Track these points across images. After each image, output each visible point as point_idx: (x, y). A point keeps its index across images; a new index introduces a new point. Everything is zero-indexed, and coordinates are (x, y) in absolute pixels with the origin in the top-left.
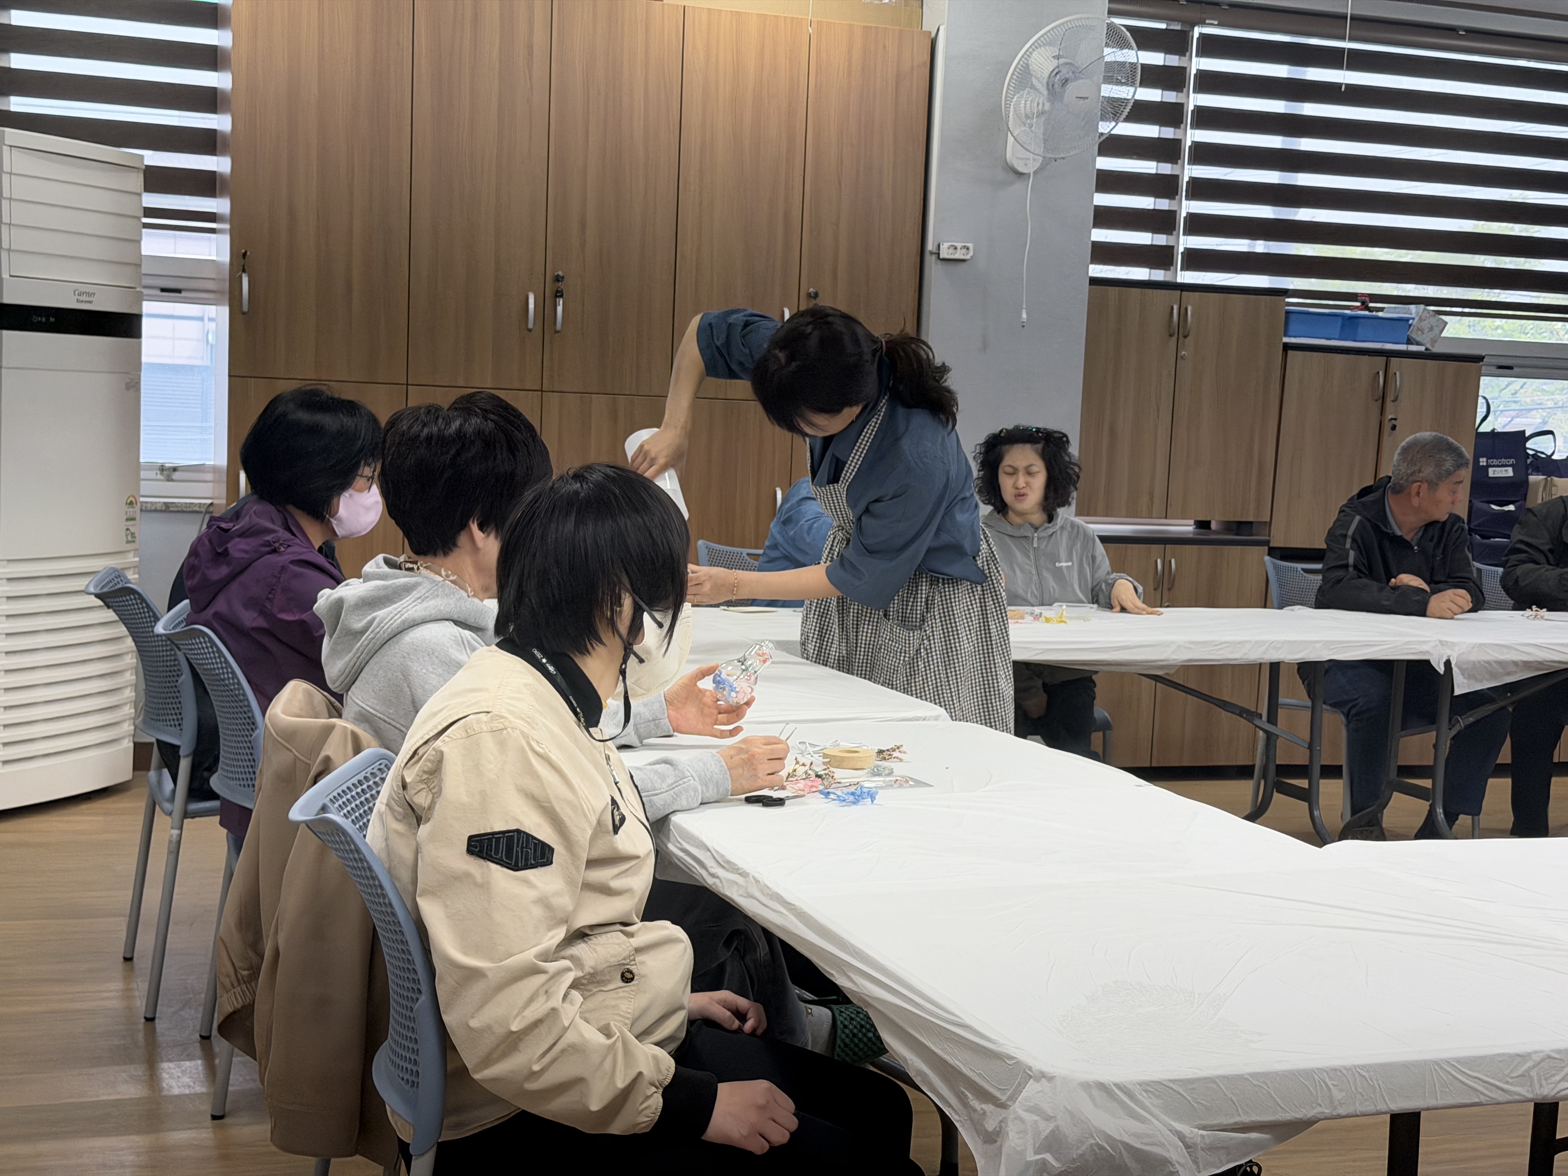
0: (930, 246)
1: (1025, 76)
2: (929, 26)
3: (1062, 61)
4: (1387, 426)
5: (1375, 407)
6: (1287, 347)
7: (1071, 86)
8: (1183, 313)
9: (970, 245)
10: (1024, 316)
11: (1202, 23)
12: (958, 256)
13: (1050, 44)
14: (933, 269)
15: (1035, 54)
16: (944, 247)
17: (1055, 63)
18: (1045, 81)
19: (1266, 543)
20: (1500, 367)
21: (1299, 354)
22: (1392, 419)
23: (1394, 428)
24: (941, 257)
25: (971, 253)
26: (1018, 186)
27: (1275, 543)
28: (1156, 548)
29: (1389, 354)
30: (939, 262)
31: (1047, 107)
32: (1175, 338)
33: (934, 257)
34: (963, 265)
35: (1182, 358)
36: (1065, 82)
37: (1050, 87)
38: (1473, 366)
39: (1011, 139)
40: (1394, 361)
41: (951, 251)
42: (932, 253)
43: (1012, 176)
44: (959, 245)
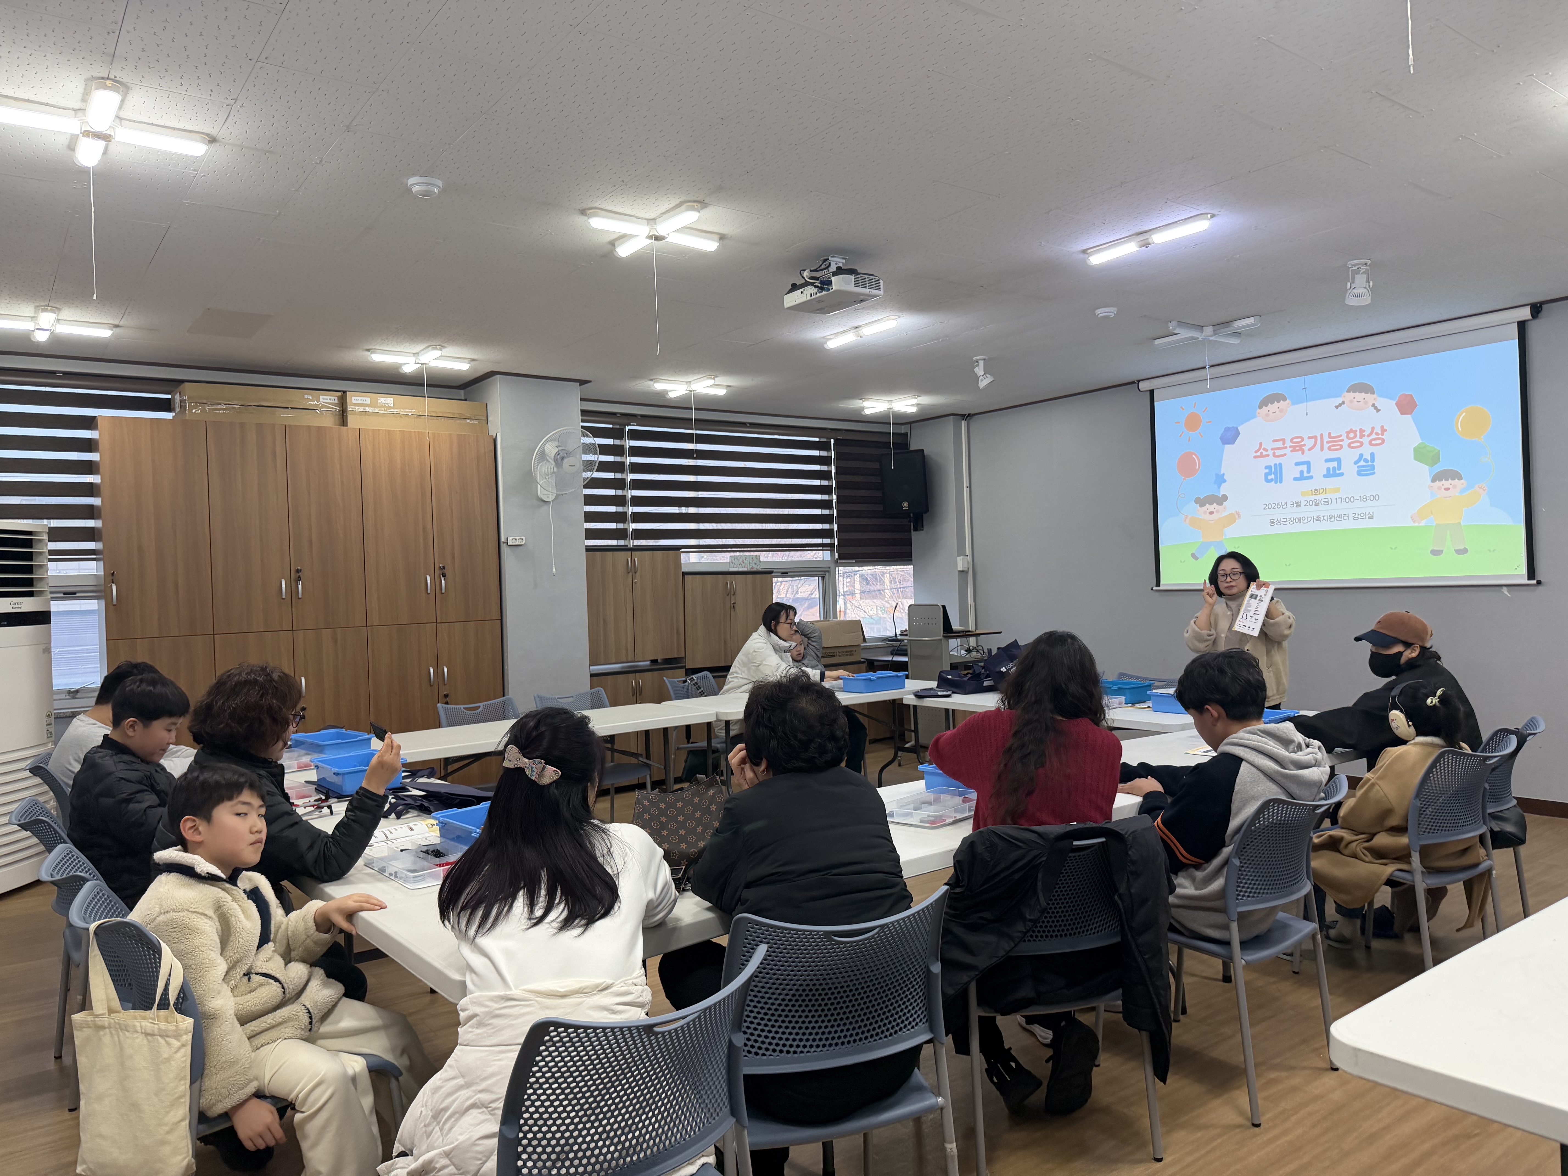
0: (503, 539)
1: (543, 456)
2: (492, 433)
3: (560, 448)
4: (731, 607)
5: (728, 598)
6: (684, 574)
7: (565, 461)
8: (633, 561)
9: (523, 538)
10: (554, 570)
11: (629, 425)
12: (517, 543)
13: (554, 440)
14: (505, 550)
15: (547, 445)
16: (510, 539)
17: (557, 450)
18: (553, 459)
20: (783, 573)
21: (690, 576)
22: (734, 603)
23: (735, 607)
24: (509, 544)
25: (524, 542)
26: (545, 507)
27: (687, 666)
28: (632, 676)
29: (731, 573)
30: (508, 547)
31: (555, 470)
32: (630, 574)
33: (505, 544)
34: (521, 547)
35: (635, 583)
36: (563, 458)
37: (556, 460)
38: (769, 575)
39: (539, 486)
40: (733, 576)
41: (514, 541)
43: (542, 503)
44: (517, 538)
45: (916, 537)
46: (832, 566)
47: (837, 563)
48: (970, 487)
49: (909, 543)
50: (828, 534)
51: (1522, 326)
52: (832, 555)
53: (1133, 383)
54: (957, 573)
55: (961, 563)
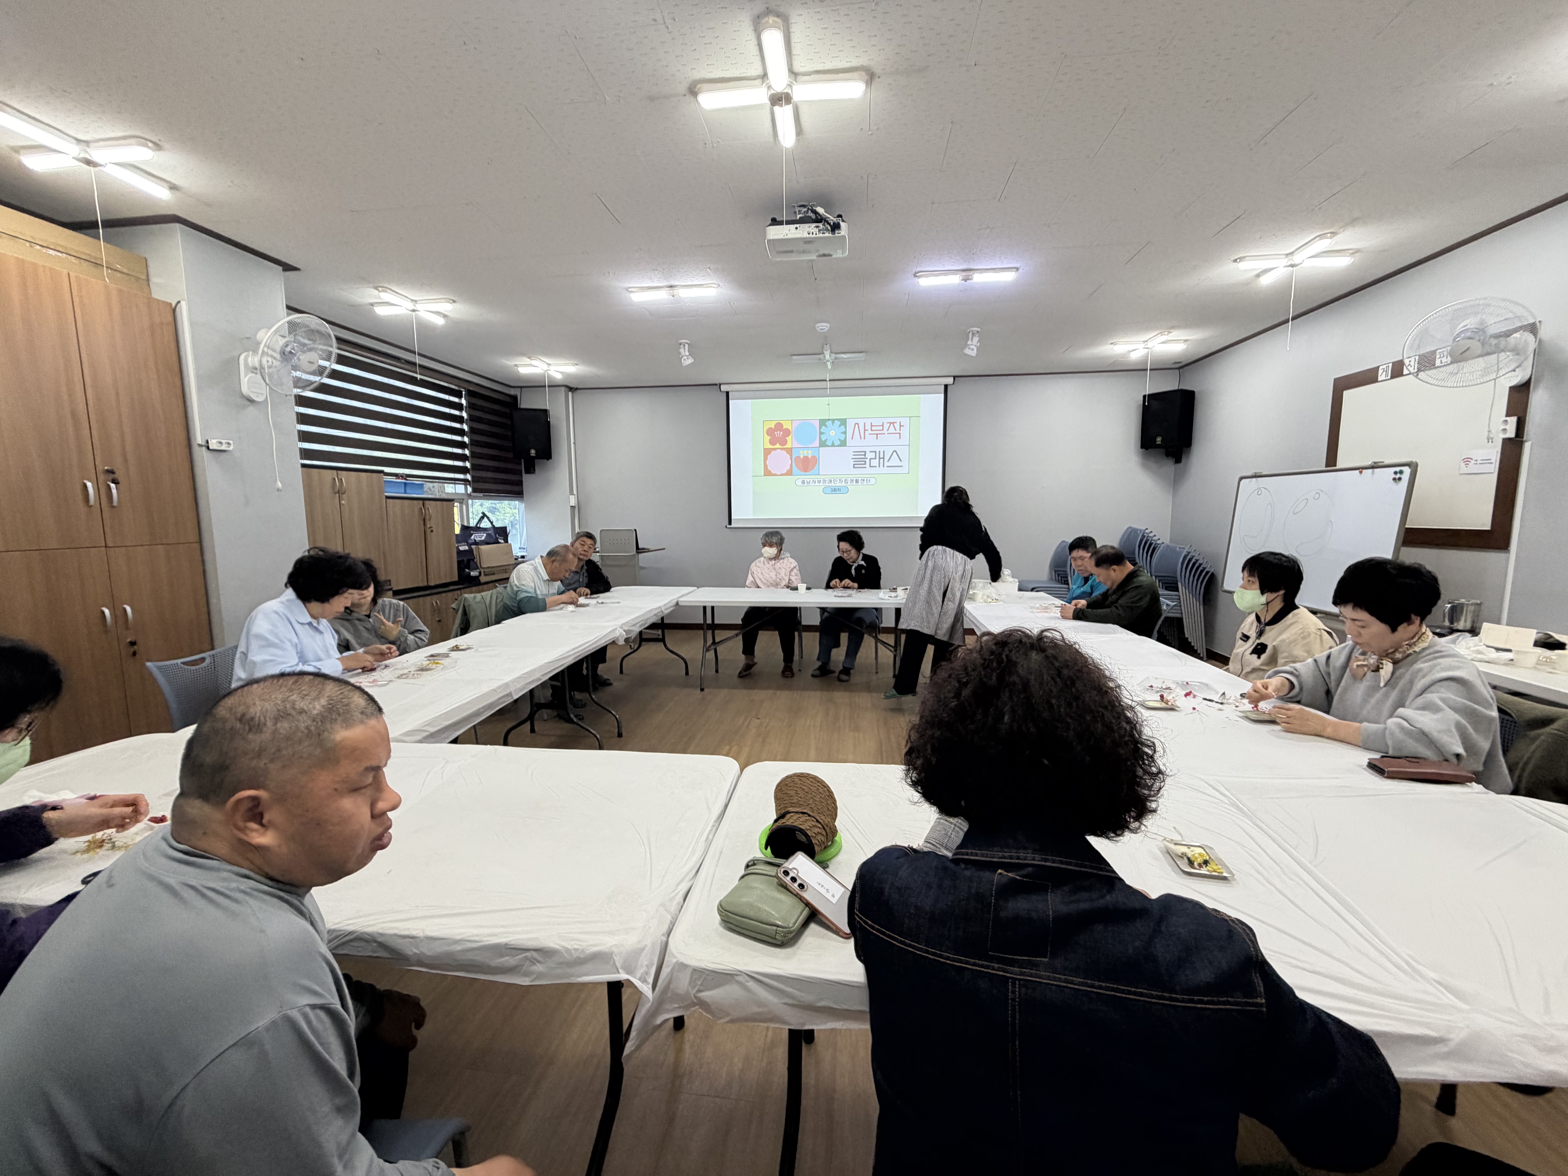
0: (199, 440)
2: (168, 299)
3: (286, 339)
4: (428, 531)
5: (422, 522)
6: (387, 497)
8: (340, 481)
9: (231, 442)
10: (279, 484)
12: (223, 448)
13: (281, 328)
14: (201, 455)
16: (209, 442)
17: (283, 340)
18: (278, 349)
19: (390, 589)
21: (391, 499)
22: (430, 527)
23: (432, 531)
24: (210, 448)
25: (238, 447)
26: (251, 409)
27: (395, 588)
29: (424, 499)
30: (208, 451)
31: (278, 364)
32: (337, 495)
33: (204, 449)
34: (226, 454)
35: (343, 505)
36: (292, 353)
38: (451, 503)
39: (242, 379)
40: (427, 502)
41: (219, 445)
42: (200, 445)
43: (247, 403)
44: (224, 441)
45: (527, 479)
46: (465, 497)
47: (469, 496)
48: (574, 443)
49: (520, 483)
50: (463, 470)
51: (946, 386)
52: (466, 489)
53: (716, 385)
54: (569, 508)
55: (573, 501)
